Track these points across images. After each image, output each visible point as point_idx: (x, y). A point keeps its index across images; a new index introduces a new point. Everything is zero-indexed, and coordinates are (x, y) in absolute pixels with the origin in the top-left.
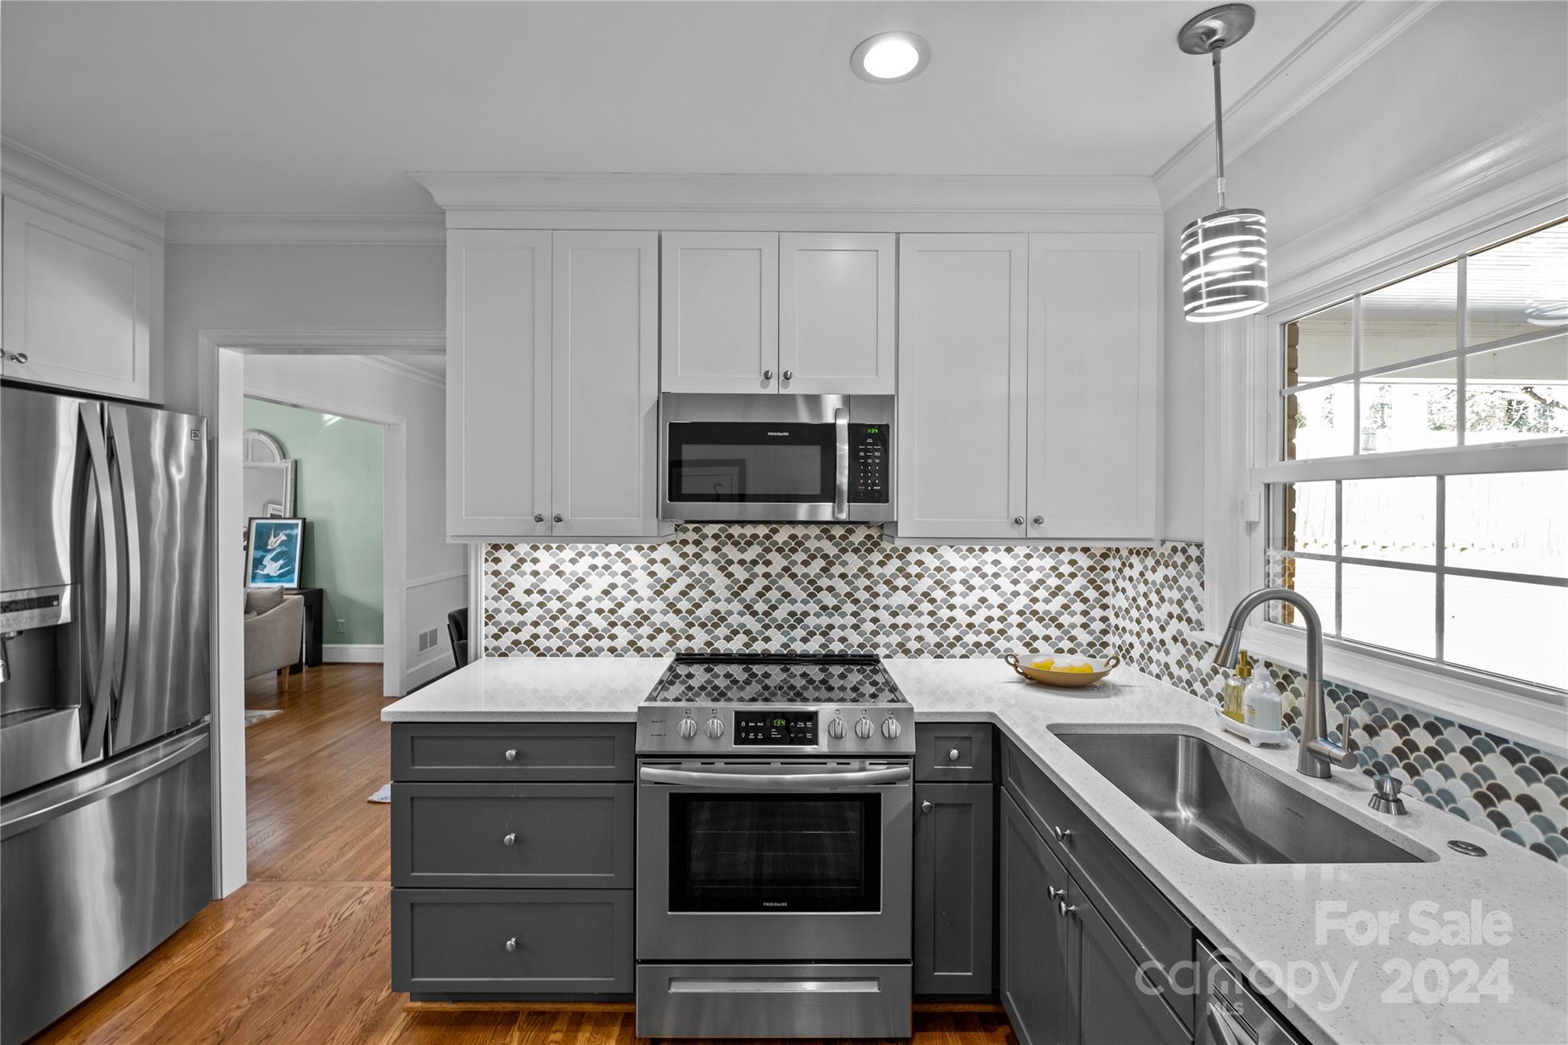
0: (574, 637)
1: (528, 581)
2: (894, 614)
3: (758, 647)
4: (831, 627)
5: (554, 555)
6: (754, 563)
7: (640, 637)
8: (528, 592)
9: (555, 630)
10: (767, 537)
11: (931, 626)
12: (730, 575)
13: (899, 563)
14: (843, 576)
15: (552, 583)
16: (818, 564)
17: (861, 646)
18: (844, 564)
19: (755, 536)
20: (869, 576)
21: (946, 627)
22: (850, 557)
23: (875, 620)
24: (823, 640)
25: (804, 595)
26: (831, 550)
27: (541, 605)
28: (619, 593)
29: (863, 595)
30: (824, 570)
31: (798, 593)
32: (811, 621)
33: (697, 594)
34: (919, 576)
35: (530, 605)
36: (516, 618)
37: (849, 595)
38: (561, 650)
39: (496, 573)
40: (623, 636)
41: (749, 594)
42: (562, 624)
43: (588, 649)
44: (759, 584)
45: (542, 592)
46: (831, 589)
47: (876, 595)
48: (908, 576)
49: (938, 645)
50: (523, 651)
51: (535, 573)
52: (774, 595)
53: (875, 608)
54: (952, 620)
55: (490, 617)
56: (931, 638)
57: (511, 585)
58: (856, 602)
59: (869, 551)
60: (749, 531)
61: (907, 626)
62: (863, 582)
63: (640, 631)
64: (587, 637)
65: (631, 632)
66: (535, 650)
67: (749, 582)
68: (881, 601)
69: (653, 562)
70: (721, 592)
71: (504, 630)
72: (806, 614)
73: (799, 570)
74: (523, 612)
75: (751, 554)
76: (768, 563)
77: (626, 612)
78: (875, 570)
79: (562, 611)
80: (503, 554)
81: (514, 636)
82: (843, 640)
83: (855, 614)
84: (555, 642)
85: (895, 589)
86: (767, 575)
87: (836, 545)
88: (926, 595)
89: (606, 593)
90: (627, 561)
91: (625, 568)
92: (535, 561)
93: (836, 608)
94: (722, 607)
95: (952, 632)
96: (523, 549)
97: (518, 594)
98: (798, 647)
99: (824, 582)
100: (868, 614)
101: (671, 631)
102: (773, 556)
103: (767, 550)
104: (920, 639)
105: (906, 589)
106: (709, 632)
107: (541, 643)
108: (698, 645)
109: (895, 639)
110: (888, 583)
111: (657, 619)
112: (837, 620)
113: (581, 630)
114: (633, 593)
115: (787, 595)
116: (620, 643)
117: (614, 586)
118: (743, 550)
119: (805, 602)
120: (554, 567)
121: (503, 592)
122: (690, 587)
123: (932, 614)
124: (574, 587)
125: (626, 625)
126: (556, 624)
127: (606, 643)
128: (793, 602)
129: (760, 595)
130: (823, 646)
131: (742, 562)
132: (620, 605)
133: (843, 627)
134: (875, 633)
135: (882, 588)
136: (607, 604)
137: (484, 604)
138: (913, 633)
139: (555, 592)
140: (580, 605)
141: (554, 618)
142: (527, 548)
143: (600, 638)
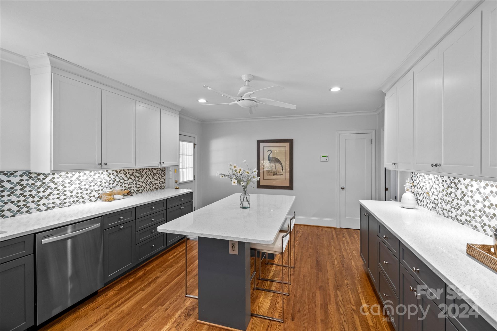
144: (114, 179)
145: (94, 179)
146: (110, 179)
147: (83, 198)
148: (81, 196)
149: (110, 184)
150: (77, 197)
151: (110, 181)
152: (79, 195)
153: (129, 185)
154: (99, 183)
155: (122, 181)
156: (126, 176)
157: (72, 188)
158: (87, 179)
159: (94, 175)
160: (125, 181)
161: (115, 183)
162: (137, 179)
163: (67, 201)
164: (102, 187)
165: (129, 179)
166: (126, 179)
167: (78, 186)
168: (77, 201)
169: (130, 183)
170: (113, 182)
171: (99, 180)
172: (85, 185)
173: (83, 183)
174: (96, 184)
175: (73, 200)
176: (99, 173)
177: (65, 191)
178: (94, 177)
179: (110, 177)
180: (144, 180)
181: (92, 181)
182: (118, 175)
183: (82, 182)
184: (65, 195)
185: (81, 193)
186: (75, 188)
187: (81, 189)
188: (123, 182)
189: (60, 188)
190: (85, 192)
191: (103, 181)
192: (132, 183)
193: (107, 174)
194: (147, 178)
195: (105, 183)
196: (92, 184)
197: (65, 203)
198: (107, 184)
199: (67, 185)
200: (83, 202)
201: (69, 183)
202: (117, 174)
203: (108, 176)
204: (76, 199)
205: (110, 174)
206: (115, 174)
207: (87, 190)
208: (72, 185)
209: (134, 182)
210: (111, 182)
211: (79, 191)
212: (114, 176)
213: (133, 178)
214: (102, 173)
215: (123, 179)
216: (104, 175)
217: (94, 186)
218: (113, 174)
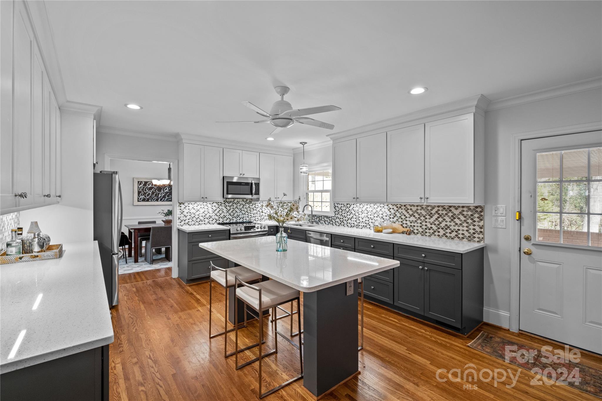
0: (197, 221)
1: (187, 211)
2: (254, 214)
3: (232, 221)
4: (244, 217)
5: (193, 205)
6: (231, 206)
7: (210, 221)
8: (187, 213)
9: (193, 220)
10: (233, 201)
11: (260, 216)
12: (227, 208)
13: (255, 206)
14: (246, 208)
15: (193, 211)
16: (242, 206)
17: (249, 220)
18: (246, 206)
19: (231, 201)
20: (250, 208)
21: (262, 216)
22: (247, 205)
23: (251, 216)
24: (242, 219)
25: (239, 212)
26: (244, 204)
27: (190, 215)
28: (206, 212)
29: (249, 211)
30: (243, 207)
31: (238, 211)
32: (240, 216)
33: (221, 212)
34: (258, 208)
35: (188, 215)
36: (185, 218)
37: (247, 211)
38: (194, 224)
39: (180, 209)
40: (207, 221)
41: (230, 212)
42: (194, 219)
43: (200, 224)
44: (232, 210)
45: (190, 213)
46: (244, 210)
47: (251, 211)
48: (256, 208)
49: (261, 219)
50: (186, 225)
51: (189, 209)
52: (234, 212)
53: (251, 213)
54: (262, 215)
55: (179, 218)
56: (259, 218)
57: (184, 212)
58: (248, 212)
59: (250, 203)
60: (230, 200)
61: (256, 216)
62: (249, 209)
63: (210, 220)
64: (199, 221)
65: (208, 220)
66: (189, 224)
67: (230, 209)
68: (252, 212)
69: (212, 206)
70: (225, 212)
71: (182, 221)
72: (240, 215)
73: (239, 207)
74: (186, 217)
75: (230, 204)
76: (233, 206)
77: (207, 216)
78: (251, 207)
79: (194, 216)
80: (182, 205)
81: (185, 222)
82: (246, 219)
83: (248, 215)
84: (193, 223)
85: (254, 210)
86: (233, 208)
87: (245, 202)
88: (259, 211)
89: (203, 212)
90: (207, 206)
91: (207, 208)
92: (189, 207)
93: (245, 214)
94: (225, 214)
95: (262, 217)
96: (186, 204)
97: (185, 213)
98: (238, 221)
99: (243, 209)
100: (250, 214)
101: (216, 219)
102: (234, 205)
103: (233, 204)
104: (258, 218)
105: (256, 210)
106: (223, 219)
107: (190, 223)
108: (221, 222)
109: (254, 218)
110: (253, 209)
111: (213, 217)
112: (245, 216)
113: (198, 220)
114: (209, 212)
115: (236, 212)
116: (206, 222)
117: (205, 211)
118: (229, 204)
119: (239, 213)
120: (193, 208)
121: (182, 213)
122: (219, 211)
123: (260, 214)
124: (197, 211)
125: (207, 218)
126: (193, 219)
127: (203, 222)
128: (238, 213)
129: (232, 212)
130: (242, 220)
131: (229, 206)
132: (206, 215)
133: (246, 217)
134: (251, 218)
135: (252, 210)
136: (204, 215)
137: (178, 216)
138: (257, 217)
139: (193, 213)
140: (198, 215)
141: (193, 218)
142: (187, 204)
143: (202, 221)
144: (394, 213)
145: (377, 211)
146: (390, 213)
147: (369, 225)
148: (368, 223)
149: (390, 218)
150: (366, 223)
151: (390, 215)
152: (367, 222)
153: (411, 223)
154: (381, 216)
155: (403, 217)
156: (408, 213)
157: (363, 215)
158: (372, 211)
159: (377, 208)
160: (406, 217)
161: (396, 218)
162: (422, 218)
163: (360, 224)
164: (383, 219)
165: (411, 216)
166: (408, 215)
167: (366, 215)
168: (366, 226)
169: (413, 221)
170: (393, 217)
171: (381, 213)
172: (371, 215)
173: (369, 214)
174: (378, 215)
175: (363, 225)
176: (381, 207)
177: (359, 217)
178: (377, 210)
179: (390, 212)
180: (435, 221)
181: (376, 213)
182: (399, 211)
183: (368, 212)
184: (359, 220)
185: (368, 221)
186: (365, 216)
187: (368, 218)
188: (404, 219)
189: (357, 214)
190: (371, 221)
191: (385, 214)
192: (416, 221)
193: (387, 208)
194: (440, 219)
195: (386, 216)
196: (376, 215)
197: (359, 226)
198: (388, 218)
199: (360, 213)
200: (369, 228)
201: (361, 212)
202: (397, 209)
203: (389, 210)
204: (365, 225)
205: (390, 209)
206: (396, 209)
207: (372, 220)
208: (363, 213)
209: (419, 221)
210: (392, 216)
211: (367, 219)
212: (395, 210)
213: (417, 216)
214: (383, 207)
215: (405, 216)
216: (385, 209)
217: (377, 217)
218: (393, 209)
